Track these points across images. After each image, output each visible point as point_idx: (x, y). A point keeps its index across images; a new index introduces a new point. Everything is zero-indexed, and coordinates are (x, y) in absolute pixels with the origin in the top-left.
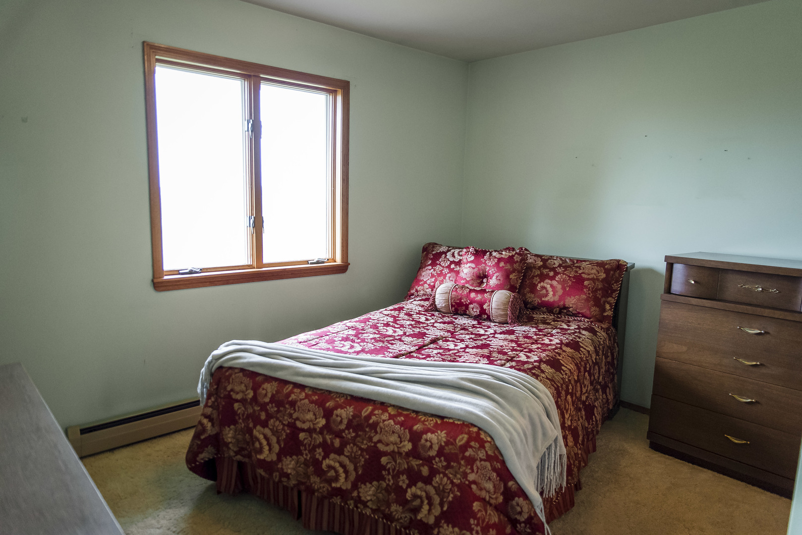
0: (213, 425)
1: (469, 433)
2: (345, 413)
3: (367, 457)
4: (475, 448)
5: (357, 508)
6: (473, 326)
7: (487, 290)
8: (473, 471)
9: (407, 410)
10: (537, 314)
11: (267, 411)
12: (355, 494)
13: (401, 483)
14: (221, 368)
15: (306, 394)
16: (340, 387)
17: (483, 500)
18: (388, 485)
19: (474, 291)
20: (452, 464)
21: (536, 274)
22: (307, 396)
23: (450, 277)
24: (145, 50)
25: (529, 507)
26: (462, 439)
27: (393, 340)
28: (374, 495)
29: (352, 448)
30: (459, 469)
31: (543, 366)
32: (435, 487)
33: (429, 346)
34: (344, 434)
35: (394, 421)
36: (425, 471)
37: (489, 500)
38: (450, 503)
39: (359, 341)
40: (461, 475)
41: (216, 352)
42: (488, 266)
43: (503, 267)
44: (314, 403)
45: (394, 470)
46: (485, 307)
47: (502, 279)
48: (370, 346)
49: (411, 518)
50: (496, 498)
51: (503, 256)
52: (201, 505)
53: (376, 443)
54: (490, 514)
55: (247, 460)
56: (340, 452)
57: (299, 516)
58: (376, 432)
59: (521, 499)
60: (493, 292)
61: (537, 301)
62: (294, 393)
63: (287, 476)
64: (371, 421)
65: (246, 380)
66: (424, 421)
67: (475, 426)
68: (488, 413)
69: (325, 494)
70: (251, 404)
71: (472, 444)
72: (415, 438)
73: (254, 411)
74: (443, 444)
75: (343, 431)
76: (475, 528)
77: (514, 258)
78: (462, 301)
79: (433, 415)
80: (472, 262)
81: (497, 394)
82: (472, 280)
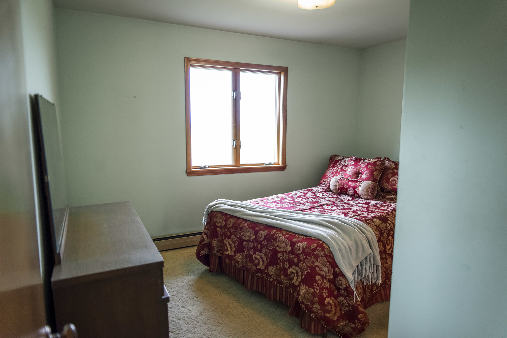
0: (208, 238)
1: (318, 244)
2: (263, 233)
3: (272, 253)
4: (319, 250)
5: (267, 278)
6: (349, 200)
7: (358, 181)
8: (317, 261)
9: (291, 232)
10: (389, 195)
11: (230, 231)
12: (266, 271)
13: (285, 266)
14: (212, 211)
15: (247, 224)
16: (262, 221)
17: (322, 276)
18: (280, 267)
19: (351, 181)
20: (308, 257)
21: (391, 172)
22: (248, 225)
23: (341, 174)
24: (186, 61)
25: (345, 282)
26: (314, 246)
27: (299, 204)
28: (275, 272)
29: (266, 249)
30: (311, 260)
31: (375, 219)
32: (299, 268)
33: (317, 208)
34: (262, 243)
35: (284, 237)
36: (296, 260)
37: (325, 276)
38: (305, 275)
39: (281, 203)
40: (311, 263)
41: (211, 204)
42: (361, 167)
43: (370, 168)
44: (251, 228)
45: (283, 260)
46: (356, 190)
47: (369, 175)
48: (286, 206)
49: (290, 283)
50: (329, 276)
51: (370, 162)
52: (202, 276)
53: (276, 247)
54: (325, 283)
55: (222, 255)
56: (260, 251)
57: (243, 284)
58: (276, 242)
59: (342, 277)
60: (361, 181)
61: (390, 187)
62: (242, 223)
63: (238, 262)
64: (274, 237)
65: (222, 217)
66: (298, 237)
67: (321, 241)
68: (330, 236)
69: (254, 271)
70: (224, 228)
71: (318, 248)
72: (293, 244)
73: (225, 231)
74: (305, 248)
75: (262, 241)
76: (316, 287)
77: (377, 163)
78: (344, 186)
79: (303, 235)
80: (353, 165)
81: (339, 228)
82: (352, 175)
